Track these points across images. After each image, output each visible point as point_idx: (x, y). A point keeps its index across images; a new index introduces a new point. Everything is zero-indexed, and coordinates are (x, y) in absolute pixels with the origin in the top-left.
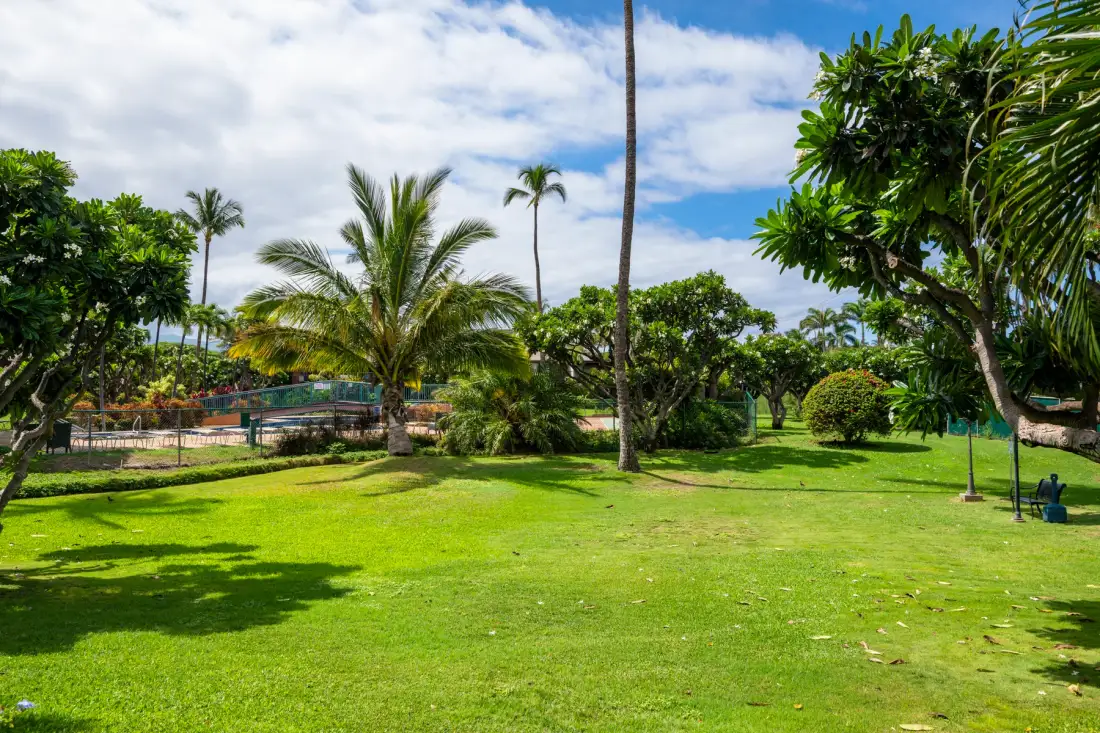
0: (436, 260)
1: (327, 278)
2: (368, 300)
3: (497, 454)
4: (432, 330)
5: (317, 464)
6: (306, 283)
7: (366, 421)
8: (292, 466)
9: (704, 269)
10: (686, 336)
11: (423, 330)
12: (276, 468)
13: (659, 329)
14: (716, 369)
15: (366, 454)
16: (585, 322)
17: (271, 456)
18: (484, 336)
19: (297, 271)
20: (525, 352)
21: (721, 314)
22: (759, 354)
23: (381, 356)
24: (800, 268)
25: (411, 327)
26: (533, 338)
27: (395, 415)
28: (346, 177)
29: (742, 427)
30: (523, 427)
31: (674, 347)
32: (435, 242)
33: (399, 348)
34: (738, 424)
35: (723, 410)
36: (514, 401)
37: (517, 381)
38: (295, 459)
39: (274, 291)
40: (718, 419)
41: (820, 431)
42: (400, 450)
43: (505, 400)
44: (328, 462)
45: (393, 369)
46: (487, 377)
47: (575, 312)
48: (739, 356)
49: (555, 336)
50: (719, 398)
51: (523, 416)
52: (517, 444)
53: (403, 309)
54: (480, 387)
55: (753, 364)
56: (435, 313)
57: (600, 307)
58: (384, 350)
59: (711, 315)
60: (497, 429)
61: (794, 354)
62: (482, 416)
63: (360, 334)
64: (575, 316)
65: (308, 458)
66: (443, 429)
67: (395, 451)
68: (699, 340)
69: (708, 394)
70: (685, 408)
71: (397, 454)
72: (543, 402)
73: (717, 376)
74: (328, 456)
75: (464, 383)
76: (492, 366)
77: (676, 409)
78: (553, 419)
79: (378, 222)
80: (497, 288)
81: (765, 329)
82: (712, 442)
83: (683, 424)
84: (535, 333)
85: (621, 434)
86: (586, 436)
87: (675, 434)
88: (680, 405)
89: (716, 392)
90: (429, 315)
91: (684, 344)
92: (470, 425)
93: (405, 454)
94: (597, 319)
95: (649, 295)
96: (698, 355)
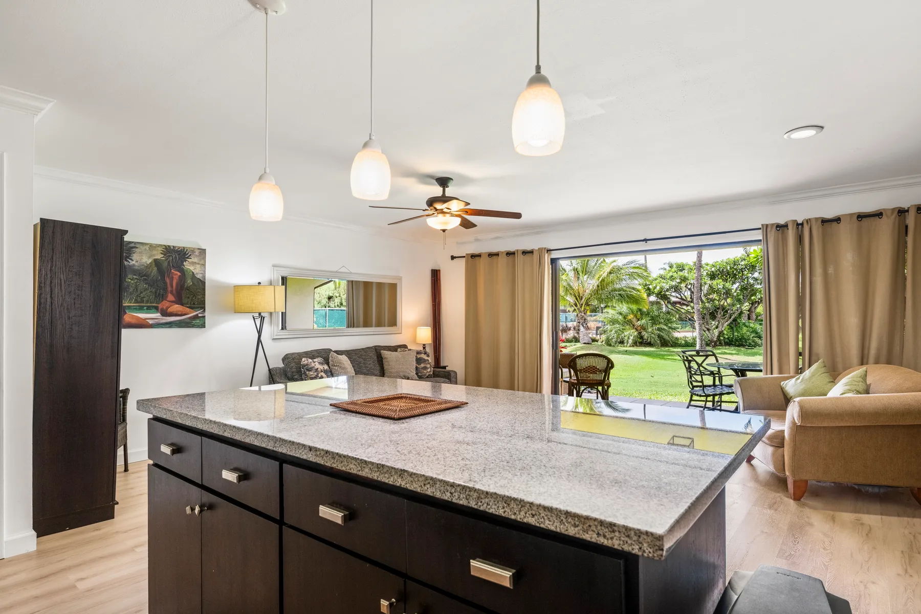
2: (572, 274)
3: (630, 346)
4: (602, 285)
10: (735, 286)
11: (598, 286)
13: (719, 283)
14: (754, 304)
16: (678, 281)
18: (625, 288)
20: (645, 296)
21: (756, 275)
23: (577, 299)
25: (591, 285)
26: (649, 289)
27: (583, 326)
30: (644, 333)
31: (728, 293)
33: (585, 296)
35: (758, 327)
36: (639, 321)
37: (640, 310)
40: (754, 331)
42: (587, 341)
43: (634, 320)
45: (582, 305)
46: (624, 308)
47: (672, 276)
49: (661, 288)
50: (756, 320)
51: (643, 328)
52: (641, 342)
53: (586, 277)
54: (621, 314)
56: (603, 280)
57: (685, 273)
58: (578, 296)
59: (750, 275)
60: (630, 334)
62: (622, 328)
64: (672, 278)
66: (601, 334)
67: (583, 342)
68: (743, 289)
69: (749, 318)
70: (735, 324)
71: (585, 343)
72: (654, 320)
73: (755, 308)
75: (613, 312)
76: (628, 303)
77: (729, 325)
78: (659, 330)
80: (632, 265)
82: (750, 344)
83: (733, 334)
84: (650, 287)
85: (697, 336)
86: (677, 339)
87: (728, 338)
88: (731, 323)
89: (754, 317)
90: (600, 279)
91: (733, 291)
92: (616, 332)
93: (588, 344)
94: (684, 279)
95: (713, 266)
96: (741, 297)
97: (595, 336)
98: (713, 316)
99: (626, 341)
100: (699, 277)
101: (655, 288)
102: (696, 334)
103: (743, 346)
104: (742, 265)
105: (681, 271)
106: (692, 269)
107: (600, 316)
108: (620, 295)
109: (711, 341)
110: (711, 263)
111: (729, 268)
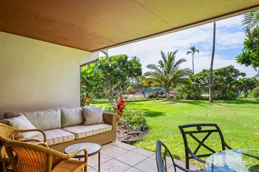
0: (175, 66)
1: (157, 70)
2: (164, 73)
3: (185, 99)
4: (175, 77)
5: (155, 100)
6: (153, 71)
7: (162, 93)
8: (151, 100)
9: (229, 65)
10: (225, 78)
11: (173, 78)
12: (149, 100)
13: (219, 77)
14: (231, 85)
15: (162, 99)
16: (203, 76)
17: (147, 98)
18: (184, 79)
19: (152, 69)
20: (191, 81)
21: (233, 74)
22: (242, 82)
23: (166, 83)
25: (171, 77)
26: (193, 79)
27: (168, 92)
28: (160, 53)
29: (237, 96)
30: (190, 95)
31: (222, 80)
32: (175, 63)
33: (168, 81)
34: (236, 96)
35: (233, 93)
36: (189, 90)
37: (189, 87)
38: (151, 99)
39: (148, 72)
40: (231, 94)
41: (256, 97)
42: (169, 98)
43: (187, 90)
44: (157, 100)
45: (167, 84)
46: (184, 86)
47: (201, 74)
48: (237, 82)
49: (197, 79)
50: (232, 90)
51: (190, 93)
52: (189, 98)
53: (169, 74)
54: (182, 88)
55: (241, 84)
57: (206, 73)
58: (166, 82)
59: (231, 74)
60: (185, 95)
61: (251, 82)
62: (182, 93)
63: (162, 79)
64: (201, 75)
65: (153, 99)
66: (175, 95)
67: (168, 98)
68: (228, 79)
69: (229, 90)
70: (224, 92)
71: (168, 99)
72: (194, 90)
73: (232, 86)
74: (156, 99)
75: (179, 87)
76: (185, 84)
77: (222, 92)
78: (196, 94)
79: (165, 60)
80: (186, 70)
81: (243, 76)
82: (229, 99)
83: (223, 95)
85: (210, 96)
86: (202, 97)
87: (221, 97)
88: (223, 91)
89: (231, 89)
90: (174, 75)
91: (224, 80)
92: (180, 94)
93: (169, 99)
94: (206, 75)
95: (217, 70)
96: (227, 82)
97: (173, 96)
98: (216, 89)
99: (184, 98)
100: (211, 74)
101: (195, 78)
102: (209, 95)
103: (227, 100)
104: (228, 70)
105: (204, 72)
106: (209, 72)
107: (175, 89)
108: (182, 81)
109: (215, 98)
110: (216, 69)
111: (223, 71)
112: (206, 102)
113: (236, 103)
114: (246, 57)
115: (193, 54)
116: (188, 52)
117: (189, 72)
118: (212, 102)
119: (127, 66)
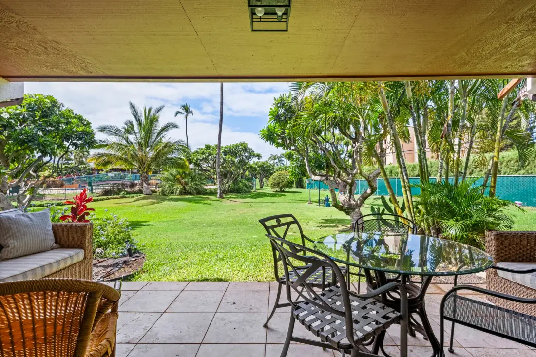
0: (159, 134)
1: (122, 138)
2: (137, 146)
3: (178, 195)
4: (159, 155)
5: (117, 198)
6: (114, 139)
7: (133, 185)
8: (109, 199)
9: (242, 141)
10: (236, 160)
11: (156, 155)
12: (103, 200)
13: (229, 158)
14: (245, 170)
15: (134, 195)
16: (207, 155)
17: (100, 196)
18: (175, 158)
19: (111, 135)
20: (187, 164)
21: (246, 154)
22: (257, 166)
23: (141, 164)
24: (269, 142)
25: (151, 154)
26: (190, 160)
27: (145, 182)
28: (129, 106)
29: (251, 187)
30: (186, 187)
31: (233, 163)
32: (159, 128)
33: (147, 162)
34: (251, 186)
35: (246, 182)
36: (183, 179)
37: (184, 172)
38: (109, 197)
39: (101, 141)
40: (245, 185)
41: (273, 188)
42: (148, 193)
43: (180, 179)
44: (121, 198)
45: (145, 168)
46: (174, 171)
47: (204, 152)
48: (251, 167)
49: (197, 159)
50: (245, 179)
51: (186, 183)
52: (184, 192)
53: (148, 149)
54: (172, 175)
55: (255, 169)
56: (160, 151)
57: (211, 151)
58: (142, 162)
59: (243, 154)
60: (178, 187)
61: (267, 167)
62: (172, 183)
63: (134, 157)
64: (203, 153)
65: (114, 196)
66: (159, 188)
67: (146, 193)
68: (240, 162)
69: (242, 178)
70: (236, 182)
71: (146, 194)
72: (193, 179)
73: (245, 173)
74: (121, 196)
75: (166, 173)
76: (176, 168)
77: (233, 182)
78: (196, 184)
79: (139, 121)
80: (180, 144)
81: (259, 159)
82: (243, 192)
83: (235, 186)
84: (191, 158)
85: (218, 188)
86: (206, 190)
87: (232, 189)
88: (234, 180)
89: (244, 177)
90: (158, 151)
91: (236, 162)
92: (169, 186)
94: (210, 154)
95: (226, 147)
97: (155, 189)
98: (225, 176)
100: (219, 154)
101: (193, 159)
103: (240, 193)
105: (208, 149)
107: (159, 176)
108: (171, 162)
109: (225, 191)
110: (224, 146)
111: (234, 149)
112: (213, 198)
113: (252, 197)
114: (271, 132)
115: (187, 117)
116: (178, 113)
117: (184, 148)
118: (221, 197)
119: (58, 123)
